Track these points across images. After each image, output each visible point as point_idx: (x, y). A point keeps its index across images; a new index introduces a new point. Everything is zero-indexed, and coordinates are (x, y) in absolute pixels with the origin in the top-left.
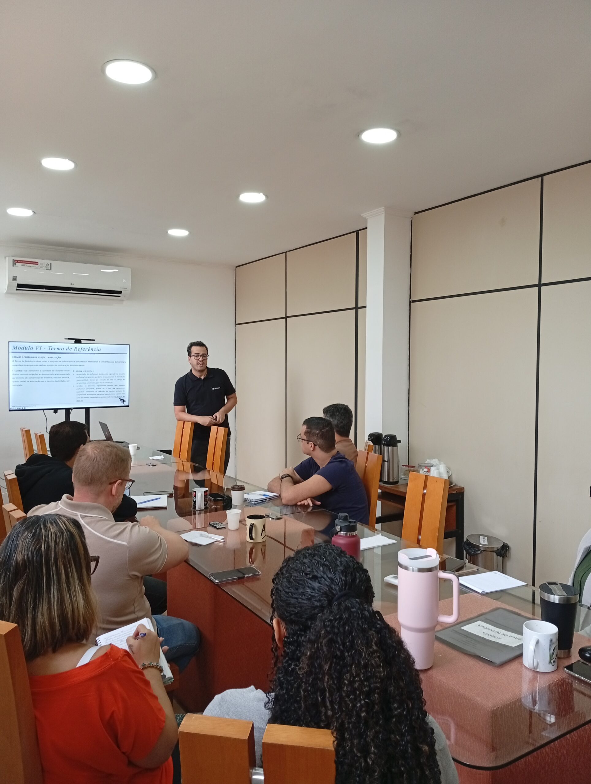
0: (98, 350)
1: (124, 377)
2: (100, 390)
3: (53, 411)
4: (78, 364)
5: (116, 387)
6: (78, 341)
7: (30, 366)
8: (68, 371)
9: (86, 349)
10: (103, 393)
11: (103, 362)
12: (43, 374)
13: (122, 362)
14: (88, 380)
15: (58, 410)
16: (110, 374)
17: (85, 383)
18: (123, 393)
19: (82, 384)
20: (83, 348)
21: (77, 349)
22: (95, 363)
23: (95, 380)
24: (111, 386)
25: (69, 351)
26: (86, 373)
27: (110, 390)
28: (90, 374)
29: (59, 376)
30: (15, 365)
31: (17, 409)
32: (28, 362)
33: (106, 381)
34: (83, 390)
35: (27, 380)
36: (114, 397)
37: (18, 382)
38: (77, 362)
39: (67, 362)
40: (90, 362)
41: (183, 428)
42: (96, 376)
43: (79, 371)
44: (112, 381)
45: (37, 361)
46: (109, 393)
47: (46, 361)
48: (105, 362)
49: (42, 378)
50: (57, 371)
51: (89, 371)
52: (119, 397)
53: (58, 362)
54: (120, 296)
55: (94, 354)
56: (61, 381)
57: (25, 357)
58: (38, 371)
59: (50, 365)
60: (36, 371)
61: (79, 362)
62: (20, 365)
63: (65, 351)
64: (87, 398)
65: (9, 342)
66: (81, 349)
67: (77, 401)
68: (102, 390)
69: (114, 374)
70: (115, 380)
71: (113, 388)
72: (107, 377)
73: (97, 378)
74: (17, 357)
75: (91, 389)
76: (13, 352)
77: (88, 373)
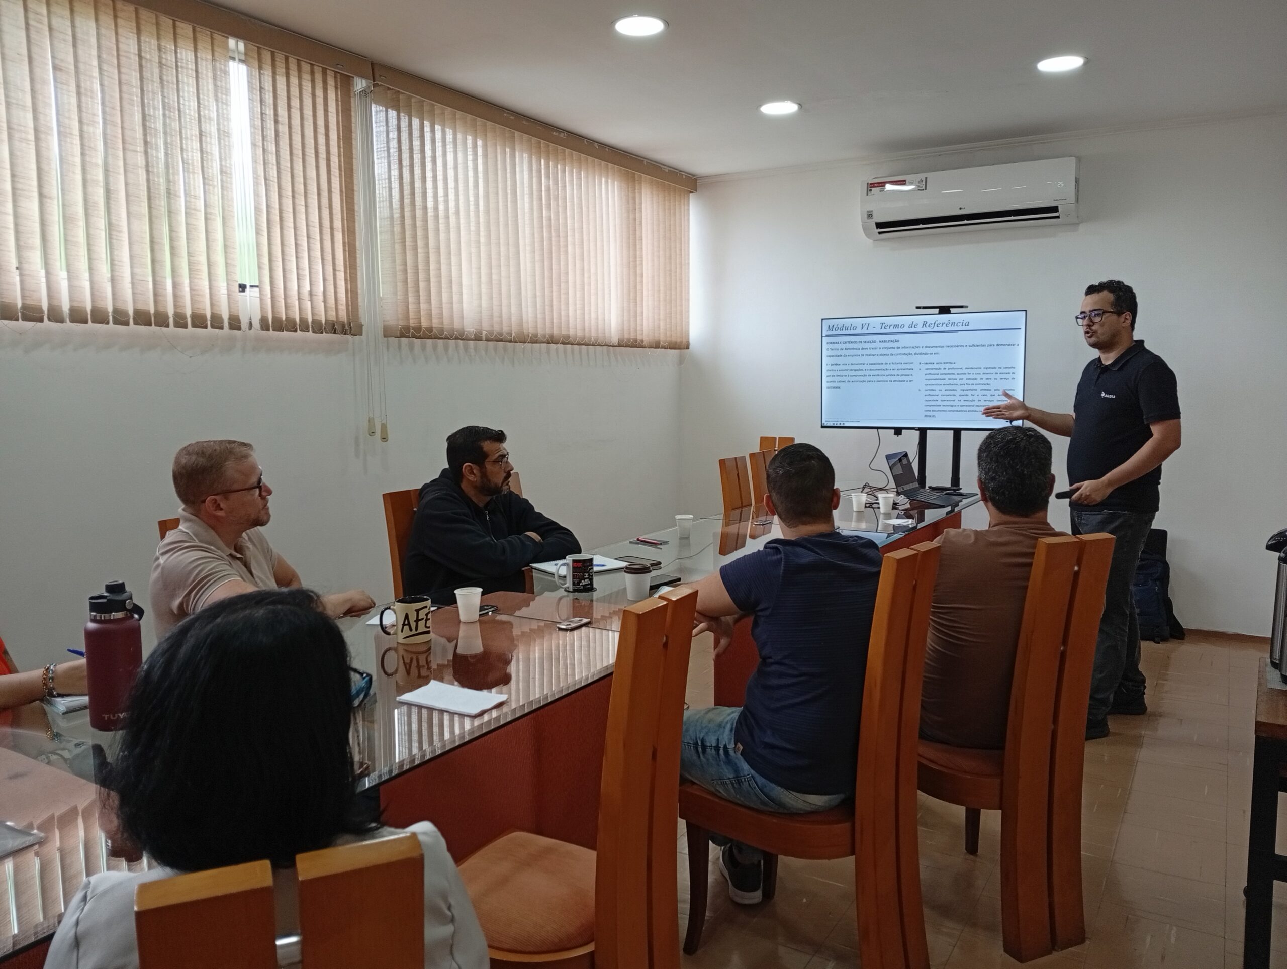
0: (966, 324)
1: (1014, 373)
2: (963, 398)
3: (893, 430)
4: (929, 351)
5: (996, 393)
6: (944, 310)
7: (851, 357)
8: (912, 363)
10: (972, 403)
11: (973, 345)
12: (870, 370)
13: (1010, 345)
14: (944, 379)
15: (903, 431)
16: (987, 369)
17: (940, 385)
19: (933, 387)
20: (937, 323)
21: (927, 325)
22: (959, 347)
23: (958, 379)
24: (988, 390)
25: (913, 330)
26: (942, 366)
27: (985, 398)
28: (949, 369)
29: (896, 372)
30: (830, 356)
31: (832, 425)
32: (849, 351)
33: (978, 381)
34: (935, 398)
35: (846, 379)
37: (834, 382)
38: (926, 347)
39: (910, 347)
40: (949, 346)
42: (960, 371)
43: (929, 364)
44: (988, 382)
45: (863, 349)
47: (876, 348)
48: (978, 346)
49: (870, 376)
50: (893, 364)
51: (947, 363)
53: (894, 348)
54: (1058, 217)
55: (956, 331)
56: (900, 381)
57: (845, 343)
58: (864, 364)
59: (881, 355)
60: (861, 364)
61: (929, 347)
62: (837, 356)
63: (906, 329)
64: (943, 411)
65: (822, 319)
66: (933, 324)
67: (926, 416)
68: (971, 398)
69: (995, 368)
70: (995, 379)
71: (991, 395)
72: (980, 374)
73: (961, 377)
74: (834, 343)
75: (951, 395)
76: (827, 336)
77: (945, 366)
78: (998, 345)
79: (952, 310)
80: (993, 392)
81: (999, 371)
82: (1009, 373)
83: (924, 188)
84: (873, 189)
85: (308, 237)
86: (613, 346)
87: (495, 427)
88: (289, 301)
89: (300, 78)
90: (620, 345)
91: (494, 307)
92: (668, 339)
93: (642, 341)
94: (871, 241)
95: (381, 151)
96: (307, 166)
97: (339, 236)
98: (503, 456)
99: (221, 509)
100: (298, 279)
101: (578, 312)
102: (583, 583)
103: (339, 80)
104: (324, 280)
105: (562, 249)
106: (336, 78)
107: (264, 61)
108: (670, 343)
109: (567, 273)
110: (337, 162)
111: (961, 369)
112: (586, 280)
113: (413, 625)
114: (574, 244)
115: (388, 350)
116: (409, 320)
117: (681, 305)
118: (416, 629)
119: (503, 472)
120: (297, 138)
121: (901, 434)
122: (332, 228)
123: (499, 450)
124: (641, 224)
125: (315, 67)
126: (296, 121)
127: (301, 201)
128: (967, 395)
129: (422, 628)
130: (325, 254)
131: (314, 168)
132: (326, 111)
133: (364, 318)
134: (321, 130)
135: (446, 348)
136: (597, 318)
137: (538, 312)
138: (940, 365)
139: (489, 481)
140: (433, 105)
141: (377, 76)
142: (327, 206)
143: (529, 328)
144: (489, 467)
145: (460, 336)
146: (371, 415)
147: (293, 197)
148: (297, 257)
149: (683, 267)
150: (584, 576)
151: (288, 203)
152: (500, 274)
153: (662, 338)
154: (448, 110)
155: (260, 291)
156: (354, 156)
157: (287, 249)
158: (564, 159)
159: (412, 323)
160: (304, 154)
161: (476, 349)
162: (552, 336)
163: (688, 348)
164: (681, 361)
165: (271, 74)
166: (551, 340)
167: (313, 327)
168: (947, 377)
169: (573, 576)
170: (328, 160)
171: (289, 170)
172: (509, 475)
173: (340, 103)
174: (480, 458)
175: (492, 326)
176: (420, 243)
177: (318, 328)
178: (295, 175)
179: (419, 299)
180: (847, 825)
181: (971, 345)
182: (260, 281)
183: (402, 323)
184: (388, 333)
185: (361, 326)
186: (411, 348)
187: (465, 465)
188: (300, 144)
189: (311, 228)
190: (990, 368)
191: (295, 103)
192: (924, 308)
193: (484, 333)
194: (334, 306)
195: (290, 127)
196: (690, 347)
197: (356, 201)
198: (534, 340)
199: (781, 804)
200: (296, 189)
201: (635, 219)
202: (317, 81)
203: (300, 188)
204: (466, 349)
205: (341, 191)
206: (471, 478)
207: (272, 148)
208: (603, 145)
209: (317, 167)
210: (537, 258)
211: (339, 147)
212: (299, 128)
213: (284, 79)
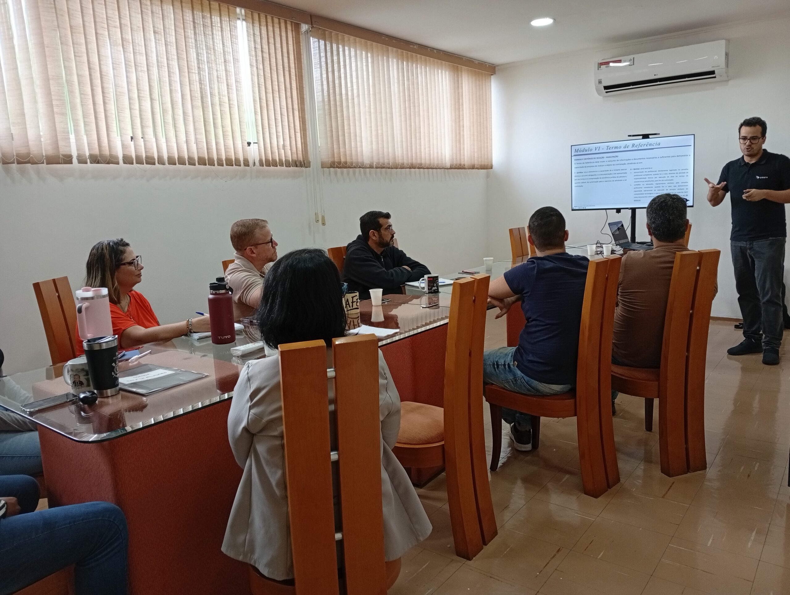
0: (657, 145)
1: (687, 173)
2: (659, 189)
3: (615, 210)
4: (636, 161)
5: (677, 185)
6: (646, 136)
7: (589, 167)
8: (626, 169)
9: (648, 144)
11: (663, 157)
12: (601, 175)
13: (685, 156)
15: (622, 210)
17: (643, 182)
18: (686, 191)
19: (639, 183)
20: (644, 144)
21: (635, 146)
22: (654, 159)
23: (654, 178)
24: (672, 183)
25: (626, 149)
27: (670, 188)
28: (648, 172)
29: (616, 175)
30: (576, 168)
31: (578, 209)
32: (588, 164)
33: (666, 178)
34: (640, 190)
35: (586, 181)
37: (579, 183)
38: (634, 159)
39: (624, 160)
40: (648, 158)
42: (655, 173)
43: (637, 169)
44: (672, 178)
45: (596, 162)
47: (604, 162)
48: (665, 157)
49: (600, 178)
51: (647, 168)
53: (615, 161)
54: (715, 77)
55: (653, 149)
57: (586, 159)
58: (597, 171)
59: (608, 165)
60: (595, 171)
61: (636, 159)
62: (580, 167)
63: (622, 149)
64: (645, 197)
65: (571, 146)
66: (642, 145)
67: (635, 201)
68: (662, 188)
69: (676, 170)
70: (677, 176)
71: (674, 186)
72: (667, 174)
73: (656, 176)
74: (579, 160)
75: (650, 187)
76: (575, 155)
77: (646, 170)
78: (677, 156)
79: (650, 136)
80: (675, 184)
81: (678, 172)
82: (684, 173)
83: (632, 64)
84: (601, 66)
85: (281, 114)
86: (447, 169)
87: (385, 211)
88: (273, 150)
89: (273, 26)
90: (451, 168)
91: (380, 148)
92: (480, 163)
93: (464, 165)
94: (601, 97)
95: (316, 64)
96: (279, 75)
97: (297, 113)
98: (390, 226)
99: (254, 253)
100: (277, 138)
101: (427, 150)
102: (434, 288)
103: (293, 26)
104: (290, 137)
105: (417, 114)
106: (292, 25)
107: (255, 19)
108: (481, 166)
109: (420, 127)
110: (294, 72)
111: (656, 171)
112: (431, 131)
113: (351, 304)
114: (424, 110)
115: (324, 175)
116: (334, 158)
117: (487, 143)
118: (352, 307)
119: (390, 234)
120: (273, 60)
121: (620, 212)
122: (293, 109)
123: (387, 223)
124: (462, 95)
125: (281, 20)
126: (272, 51)
127: (277, 95)
128: (659, 187)
129: (355, 306)
130: (290, 123)
131: (283, 76)
132: (287, 44)
133: (311, 158)
134: (285, 55)
135: (354, 173)
136: (438, 153)
137: (404, 150)
138: (643, 170)
139: (383, 239)
140: (344, 35)
141: (313, 22)
142: (290, 96)
143: (399, 160)
144: (383, 232)
145: (362, 166)
146: (316, 212)
147: (273, 93)
148: (276, 126)
149: (488, 120)
150: (434, 285)
151: (270, 96)
152: (382, 130)
153: (476, 163)
154: (352, 38)
155: (258, 145)
156: (303, 68)
157: (271, 122)
158: (417, 61)
159: (336, 160)
160: (277, 69)
161: (370, 173)
162: (412, 164)
163: (492, 168)
164: (488, 176)
165: (259, 26)
166: (412, 167)
167: (285, 163)
168: (647, 177)
169: (428, 285)
170: (290, 71)
171: (270, 78)
172: (393, 236)
173: (294, 39)
174: (378, 227)
175: (379, 159)
176: (339, 114)
177: (288, 164)
178: (273, 81)
179: (339, 146)
180: (572, 401)
182: (258, 140)
183: (331, 160)
184: (323, 166)
185: (310, 162)
186: (336, 173)
187: (371, 231)
188: (275, 64)
189: (282, 109)
190: (673, 170)
191: (271, 41)
192: (633, 136)
193: (375, 164)
194: (296, 152)
195: (269, 55)
196: (493, 167)
197: (305, 93)
198: (402, 167)
199: (537, 390)
200: (274, 88)
201: (459, 93)
202: (282, 27)
203: (276, 88)
204: (365, 173)
205: (297, 88)
206: (374, 238)
207: (261, 66)
208: (439, 51)
209: (284, 76)
210: (403, 119)
211: (295, 63)
212: (274, 55)
213: (265, 28)
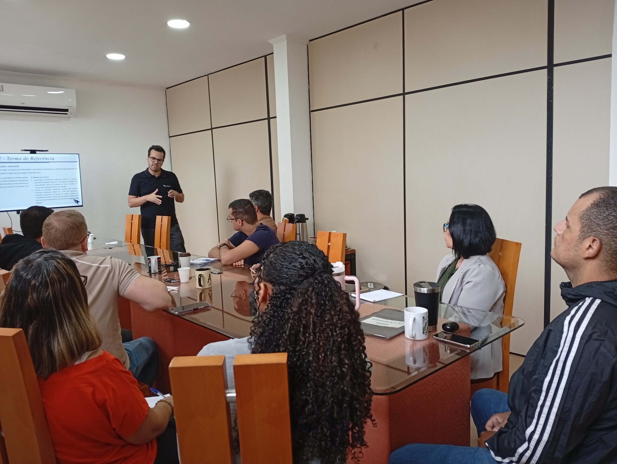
0: (51, 159)
1: (76, 181)
2: (56, 193)
3: (16, 212)
5: (70, 190)
6: (33, 152)
8: (27, 177)
9: (41, 158)
10: (59, 195)
11: (57, 169)
12: (4, 181)
13: (73, 169)
14: (45, 185)
16: (64, 179)
17: (43, 188)
18: (77, 195)
19: (40, 189)
20: (38, 158)
21: (33, 159)
22: (50, 170)
23: (51, 185)
24: (66, 189)
25: (26, 161)
27: (65, 193)
28: (46, 180)
29: (19, 182)
33: (61, 185)
34: (41, 194)
36: (69, 199)
38: (34, 169)
39: (25, 169)
40: (45, 169)
41: (132, 220)
42: (52, 181)
43: (37, 177)
44: (65, 185)
46: (64, 195)
47: (6, 170)
48: (59, 169)
49: (4, 184)
50: (17, 178)
51: (45, 177)
52: (73, 198)
53: (17, 170)
54: (67, 114)
55: (48, 162)
56: (21, 186)
59: (10, 173)
61: (35, 170)
63: (22, 161)
64: (46, 200)
66: (36, 159)
68: (58, 193)
69: (68, 179)
70: (69, 184)
71: (68, 191)
72: (61, 182)
73: (53, 183)
75: (49, 192)
77: (44, 179)
79: (39, 152)
81: (70, 181)
82: (74, 181)
83: (1, 90)
138: (42, 178)
181: (56, 168)
192: (25, 150)
